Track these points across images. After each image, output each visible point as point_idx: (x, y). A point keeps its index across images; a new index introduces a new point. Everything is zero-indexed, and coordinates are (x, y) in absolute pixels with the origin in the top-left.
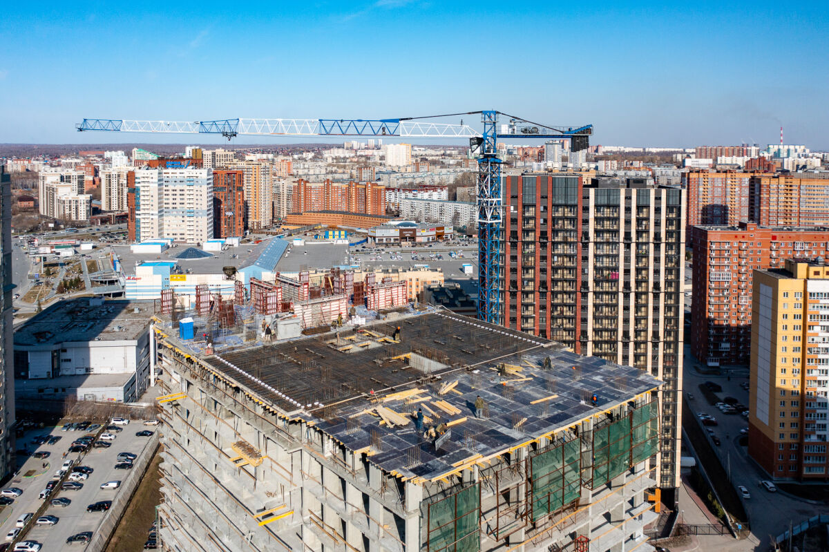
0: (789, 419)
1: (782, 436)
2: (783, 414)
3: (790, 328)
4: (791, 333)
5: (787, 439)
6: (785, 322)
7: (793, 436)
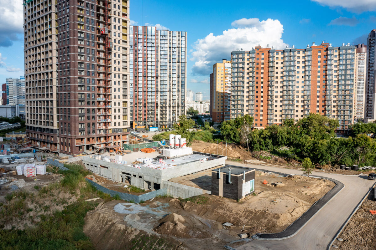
0: (220, 105)
1: (218, 110)
2: (219, 103)
3: (220, 78)
4: (221, 79)
5: (220, 111)
6: (219, 76)
7: (222, 110)
